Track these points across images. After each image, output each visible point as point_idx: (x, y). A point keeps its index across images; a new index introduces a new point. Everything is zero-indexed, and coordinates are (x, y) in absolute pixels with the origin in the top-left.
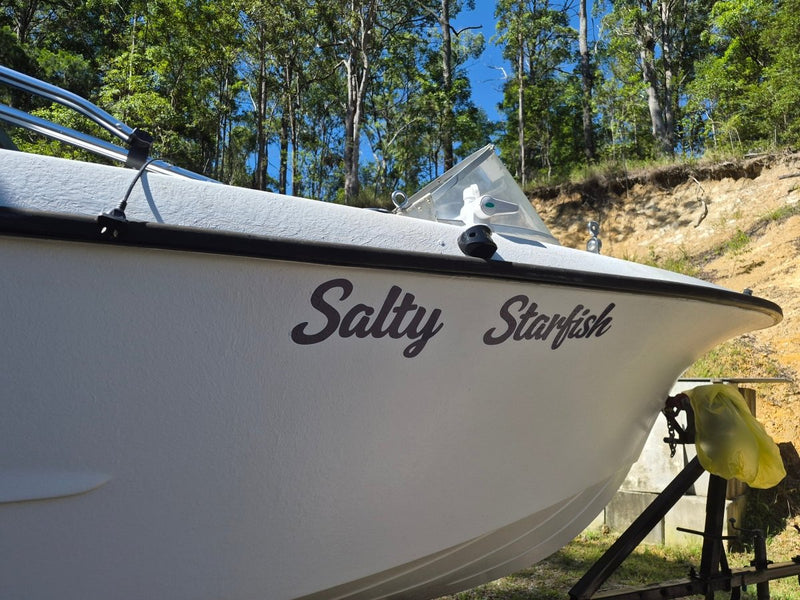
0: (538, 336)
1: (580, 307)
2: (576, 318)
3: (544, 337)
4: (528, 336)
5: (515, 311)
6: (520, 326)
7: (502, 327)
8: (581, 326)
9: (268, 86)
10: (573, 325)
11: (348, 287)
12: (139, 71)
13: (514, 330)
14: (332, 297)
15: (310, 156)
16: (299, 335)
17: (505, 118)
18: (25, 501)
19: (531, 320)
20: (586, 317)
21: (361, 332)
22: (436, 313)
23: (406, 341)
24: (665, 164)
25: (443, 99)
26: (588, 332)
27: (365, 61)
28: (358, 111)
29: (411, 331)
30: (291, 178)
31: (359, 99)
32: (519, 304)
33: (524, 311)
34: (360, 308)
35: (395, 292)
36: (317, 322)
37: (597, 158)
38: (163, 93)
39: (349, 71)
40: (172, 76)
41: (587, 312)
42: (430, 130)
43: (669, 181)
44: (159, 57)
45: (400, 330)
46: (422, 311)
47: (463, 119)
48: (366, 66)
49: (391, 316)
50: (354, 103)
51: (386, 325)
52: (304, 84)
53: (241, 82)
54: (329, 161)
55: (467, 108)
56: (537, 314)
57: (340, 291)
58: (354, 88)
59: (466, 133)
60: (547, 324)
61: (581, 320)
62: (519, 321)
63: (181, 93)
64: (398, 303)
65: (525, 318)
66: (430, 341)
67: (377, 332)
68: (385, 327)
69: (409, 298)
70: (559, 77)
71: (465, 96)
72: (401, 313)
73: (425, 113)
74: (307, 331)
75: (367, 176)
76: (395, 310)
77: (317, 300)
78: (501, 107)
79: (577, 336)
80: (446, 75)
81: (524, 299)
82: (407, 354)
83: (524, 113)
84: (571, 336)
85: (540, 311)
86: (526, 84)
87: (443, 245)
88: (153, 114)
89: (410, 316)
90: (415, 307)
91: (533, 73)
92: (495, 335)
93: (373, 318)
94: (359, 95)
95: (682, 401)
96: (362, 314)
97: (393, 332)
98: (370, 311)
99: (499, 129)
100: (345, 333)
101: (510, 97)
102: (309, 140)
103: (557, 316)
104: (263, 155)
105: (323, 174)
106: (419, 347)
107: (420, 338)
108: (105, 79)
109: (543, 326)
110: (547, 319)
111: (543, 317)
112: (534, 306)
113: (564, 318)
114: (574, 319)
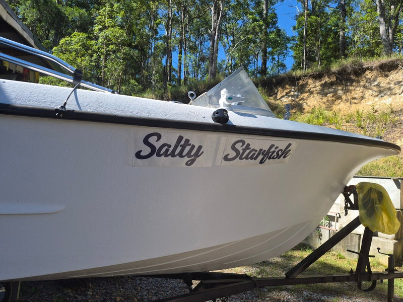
0: (252, 158)
1: (272, 146)
2: (272, 150)
3: (255, 159)
4: (247, 158)
5: (239, 146)
6: (243, 154)
7: (232, 154)
8: (275, 154)
9: (173, 21)
10: (270, 154)
11: (159, 137)
12: (111, 17)
13: (239, 155)
14: (152, 140)
15: (193, 57)
16: (138, 155)
17: (297, 34)
18: (34, 214)
19: (248, 151)
20: (277, 150)
21: (166, 155)
22: (200, 147)
23: (186, 159)
24: (384, 59)
25: (262, 25)
26: (278, 157)
27: (221, 6)
28: (217, 34)
29: (188, 155)
30: (183, 69)
31: (217, 27)
32: (241, 144)
33: (244, 147)
35: (180, 138)
36: (146, 150)
37: (346, 56)
38: (122, 27)
39: (213, 12)
40: (126, 19)
41: (277, 147)
42: (254, 42)
43: (387, 68)
44: (120, 9)
45: (184, 154)
47: (272, 36)
48: (221, 9)
50: (215, 29)
51: (177, 152)
52: (191, 20)
53: (159, 20)
54: (203, 59)
55: (275, 29)
56: (250, 148)
57: (155, 138)
58: (215, 21)
59: (275, 44)
60: (257, 153)
61: (274, 151)
62: (241, 152)
63: (130, 27)
64: (182, 143)
65: (244, 150)
66: (198, 159)
67: (173, 155)
68: (176, 153)
69: (187, 141)
70: (328, 10)
71: (274, 23)
72: (183, 147)
73: (252, 33)
74: (142, 154)
75: (221, 67)
77: (146, 141)
78: (294, 28)
79: (273, 158)
80: (265, 12)
81: (243, 142)
82: (187, 164)
83: (307, 31)
84: (270, 158)
85: (252, 147)
86: (309, 15)
87: (204, 117)
88: (117, 39)
89: (188, 149)
90: (190, 144)
91: (314, 9)
92: (229, 157)
94: (218, 25)
95: (352, 189)
96: (166, 147)
97: (180, 155)
98: (170, 146)
99: (293, 40)
100: (159, 155)
101: (300, 23)
102: (193, 49)
103: (261, 150)
104: (170, 57)
105: (199, 66)
106: (192, 161)
108: (95, 21)
109: (254, 154)
110: (256, 151)
111: (253, 150)
112: (248, 145)
113: (265, 151)
114: (271, 151)
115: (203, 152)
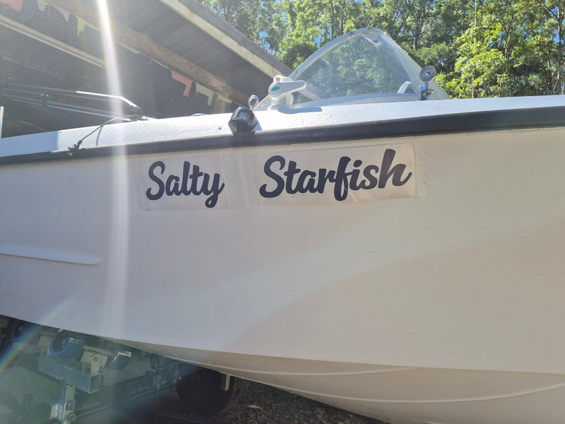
0: (310, 188)
1: (344, 161)
2: (350, 168)
3: (321, 189)
4: (300, 188)
5: (275, 167)
6: (289, 182)
7: (272, 186)
8: (361, 177)
10: (349, 178)
11: (163, 166)
13: (283, 186)
14: (157, 171)
19: (296, 177)
20: (362, 168)
21: (177, 192)
23: (204, 197)
32: (278, 164)
33: (286, 168)
34: (171, 178)
35: (187, 165)
36: (155, 187)
41: (358, 163)
45: (198, 190)
46: (207, 177)
49: (190, 181)
56: (299, 170)
57: (159, 169)
60: (317, 179)
62: (285, 178)
64: (191, 172)
65: (290, 174)
66: (220, 195)
67: (185, 191)
69: (196, 168)
72: (195, 179)
74: (152, 193)
76: (191, 177)
77: (152, 175)
79: (363, 185)
81: (282, 160)
82: (207, 205)
84: (354, 188)
85: (302, 167)
87: (220, 129)
89: (200, 180)
90: (201, 174)
92: (268, 190)
93: (180, 183)
96: (174, 181)
97: (194, 191)
98: (177, 179)
100: (169, 193)
103: (323, 171)
106: (214, 201)
107: (212, 194)
109: (312, 181)
110: (313, 174)
111: (306, 173)
112: (293, 164)
113: (332, 173)
114: (346, 171)
115: (223, 185)
